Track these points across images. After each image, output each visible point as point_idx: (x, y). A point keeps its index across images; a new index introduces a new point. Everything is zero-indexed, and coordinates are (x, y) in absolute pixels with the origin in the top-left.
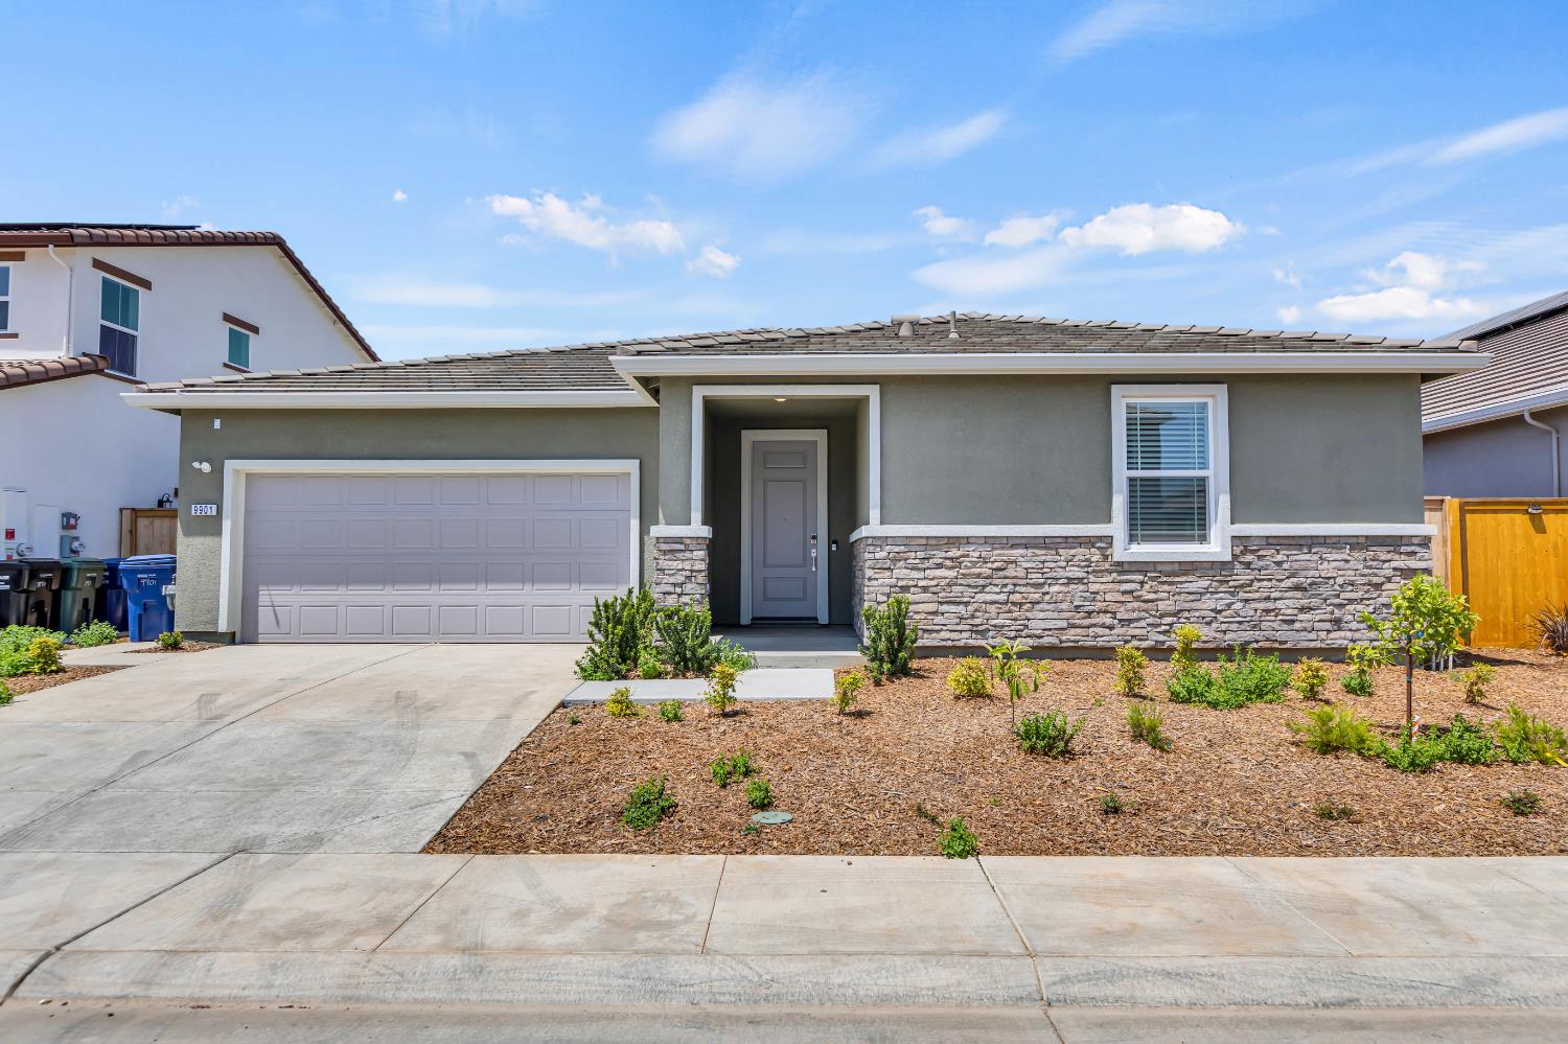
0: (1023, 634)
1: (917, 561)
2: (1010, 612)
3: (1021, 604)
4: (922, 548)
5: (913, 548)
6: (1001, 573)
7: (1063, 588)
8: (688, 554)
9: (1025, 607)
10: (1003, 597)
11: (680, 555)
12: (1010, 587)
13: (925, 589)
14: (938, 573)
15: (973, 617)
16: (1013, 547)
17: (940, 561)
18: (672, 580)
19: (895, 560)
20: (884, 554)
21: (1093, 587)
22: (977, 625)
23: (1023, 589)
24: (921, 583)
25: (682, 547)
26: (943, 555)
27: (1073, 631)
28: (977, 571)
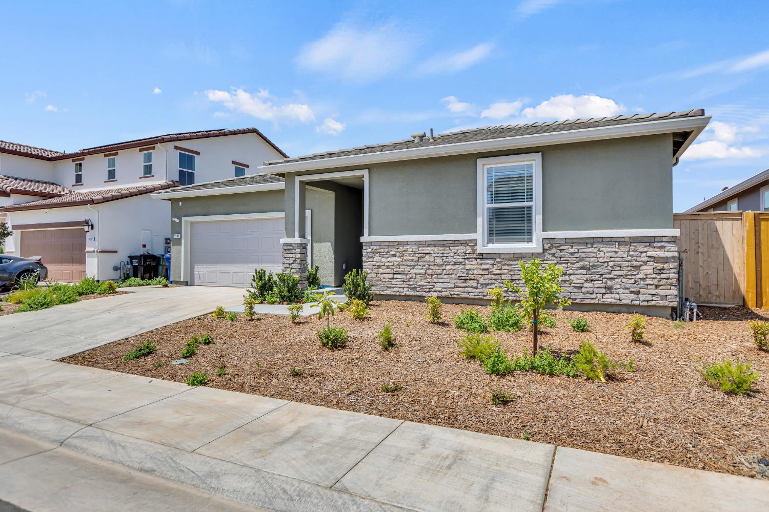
0: (433, 290)
1: (385, 253)
2: (426, 278)
3: (432, 275)
4: (387, 247)
5: (382, 247)
6: (422, 259)
7: (452, 267)
8: (294, 251)
9: (434, 276)
10: (423, 271)
11: (291, 251)
12: (427, 266)
13: (388, 267)
14: (394, 259)
15: (409, 281)
16: (429, 246)
17: (394, 253)
18: (288, 262)
19: (375, 253)
20: (370, 250)
21: (468, 267)
22: (411, 285)
23: (433, 267)
24: (387, 264)
25: (291, 247)
26: (396, 250)
27: (457, 289)
28: (411, 258)
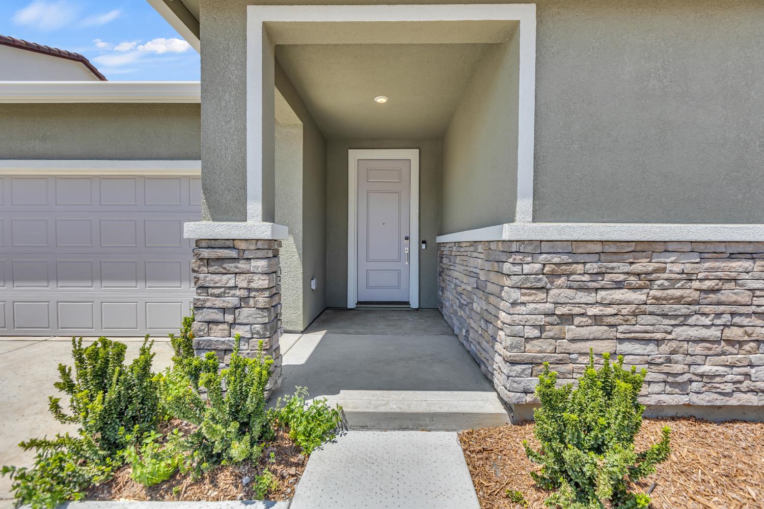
0: (744, 387)
1: (586, 278)
2: (723, 353)
3: (741, 343)
4: (596, 257)
5: (580, 258)
6: (713, 297)
8: (242, 265)
9: (747, 347)
10: (714, 333)
11: (230, 266)
12: (726, 318)
13: (597, 320)
14: (618, 295)
15: (669, 361)
16: (732, 257)
17: (622, 277)
18: (219, 303)
19: (553, 275)
20: (538, 266)
22: (676, 375)
23: (745, 321)
24: (591, 311)
25: (234, 254)
26: (627, 268)
28: (678, 293)
